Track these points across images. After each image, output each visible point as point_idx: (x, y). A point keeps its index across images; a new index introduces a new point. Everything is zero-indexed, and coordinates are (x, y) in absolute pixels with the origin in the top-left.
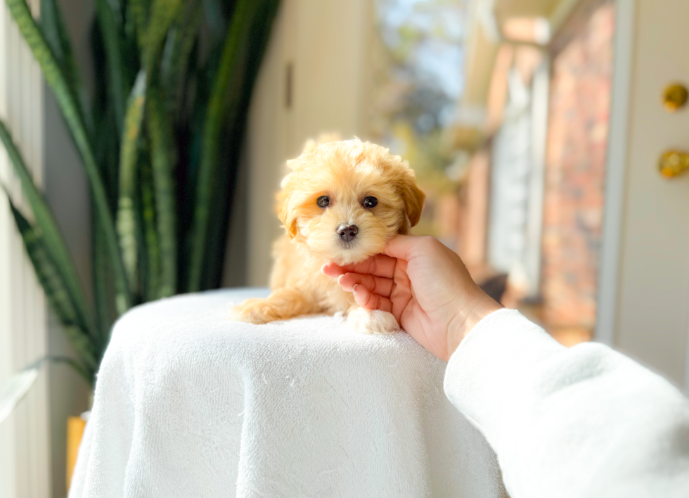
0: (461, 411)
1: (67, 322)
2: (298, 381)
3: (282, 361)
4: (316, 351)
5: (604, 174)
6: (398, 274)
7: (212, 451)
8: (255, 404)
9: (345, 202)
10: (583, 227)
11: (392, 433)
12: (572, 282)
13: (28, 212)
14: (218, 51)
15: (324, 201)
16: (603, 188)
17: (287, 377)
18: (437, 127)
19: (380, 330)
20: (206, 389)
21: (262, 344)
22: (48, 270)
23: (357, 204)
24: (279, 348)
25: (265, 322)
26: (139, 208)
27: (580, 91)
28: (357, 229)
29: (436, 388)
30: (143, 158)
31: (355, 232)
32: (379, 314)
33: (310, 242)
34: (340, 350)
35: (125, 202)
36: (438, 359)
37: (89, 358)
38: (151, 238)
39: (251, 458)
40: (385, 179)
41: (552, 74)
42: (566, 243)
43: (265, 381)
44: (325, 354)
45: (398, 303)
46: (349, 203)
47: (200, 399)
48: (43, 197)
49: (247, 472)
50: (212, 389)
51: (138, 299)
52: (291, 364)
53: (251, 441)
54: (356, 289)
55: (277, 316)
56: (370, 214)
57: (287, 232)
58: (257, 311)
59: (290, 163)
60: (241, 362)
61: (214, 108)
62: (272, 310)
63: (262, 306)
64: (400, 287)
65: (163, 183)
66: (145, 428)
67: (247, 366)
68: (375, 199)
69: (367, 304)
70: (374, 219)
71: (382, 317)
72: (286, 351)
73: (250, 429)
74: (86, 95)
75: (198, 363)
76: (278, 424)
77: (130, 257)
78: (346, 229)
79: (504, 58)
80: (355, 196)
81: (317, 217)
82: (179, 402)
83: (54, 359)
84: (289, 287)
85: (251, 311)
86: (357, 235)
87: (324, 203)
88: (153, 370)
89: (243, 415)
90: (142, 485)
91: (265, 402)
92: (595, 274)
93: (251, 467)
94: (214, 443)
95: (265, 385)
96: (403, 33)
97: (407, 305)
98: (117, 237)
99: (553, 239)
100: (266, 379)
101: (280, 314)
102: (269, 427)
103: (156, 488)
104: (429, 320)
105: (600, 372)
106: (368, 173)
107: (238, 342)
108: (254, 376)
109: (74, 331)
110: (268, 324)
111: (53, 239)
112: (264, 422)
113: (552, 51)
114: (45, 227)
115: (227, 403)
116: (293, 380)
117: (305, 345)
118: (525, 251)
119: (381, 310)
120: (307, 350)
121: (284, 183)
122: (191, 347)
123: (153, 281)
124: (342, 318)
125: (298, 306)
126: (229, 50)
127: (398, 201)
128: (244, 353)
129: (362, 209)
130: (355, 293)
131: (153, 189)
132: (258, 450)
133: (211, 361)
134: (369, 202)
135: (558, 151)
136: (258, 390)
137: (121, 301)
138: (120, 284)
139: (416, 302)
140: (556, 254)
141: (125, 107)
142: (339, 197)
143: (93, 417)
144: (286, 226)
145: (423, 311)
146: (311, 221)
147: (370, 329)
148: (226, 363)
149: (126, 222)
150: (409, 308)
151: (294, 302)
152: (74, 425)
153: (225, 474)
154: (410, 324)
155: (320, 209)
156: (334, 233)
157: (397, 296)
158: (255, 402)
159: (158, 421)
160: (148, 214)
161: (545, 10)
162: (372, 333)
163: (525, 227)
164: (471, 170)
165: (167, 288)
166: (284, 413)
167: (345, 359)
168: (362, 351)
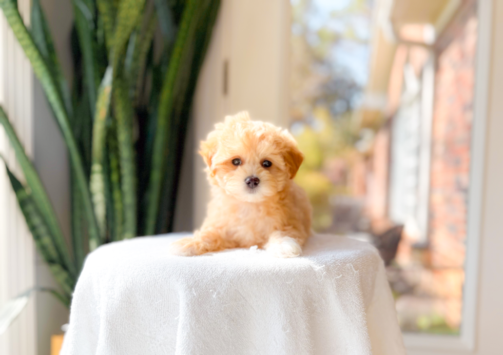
1: (51, 261)
2: (219, 293)
3: (208, 279)
4: (233, 272)
7: (157, 347)
9: (251, 163)
11: (288, 331)
13: (20, 176)
14: (169, 51)
15: (236, 162)
17: (211, 291)
18: (349, 109)
20: (152, 301)
21: (193, 267)
22: (36, 221)
23: (259, 165)
24: (205, 270)
26: (107, 172)
27: (458, 81)
28: (259, 180)
29: (323, 299)
30: (111, 134)
31: (257, 183)
34: (251, 271)
35: (97, 168)
37: (67, 288)
38: (117, 195)
39: (183, 349)
40: (278, 151)
41: (437, 68)
42: (448, 201)
43: (195, 293)
44: (239, 274)
46: (254, 164)
47: (148, 308)
48: (33, 165)
50: (156, 301)
51: (107, 240)
52: (214, 282)
53: (184, 337)
56: (267, 172)
60: (177, 280)
61: (166, 95)
65: (126, 153)
66: (107, 331)
67: (182, 283)
68: (271, 162)
70: (270, 175)
72: (211, 272)
73: (183, 328)
74: (66, 85)
75: (146, 282)
76: (204, 324)
77: (100, 210)
78: (251, 180)
79: (401, 55)
80: (258, 160)
81: (232, 172)
82: (133, 311)
83: (41, 289)
86: (258, 185)
88: (113, 288)
89: (178, 319)
91: (195, 308)
94: (158, 341)
95: (194, 296)
96: (321, 35)
98: (91, 195)
99: (438, 197)
102: (197, 327)
107: (176, 266)
108: (186, 290)
109: (56, 268)
111: (41, 196)
112: (193, 323)
113: (437, 50)
114: (34, 187)
115: (168, 311)
116: (215, 293)
117: (225, 267)
118: (416, 208)
120: (226, 271)
122: (141, 271)
123: (118, 229)
126: (177, 50)
128: (180, 274)
129: (262, 168)
131: (118, 157)
132: (189, 343)
133: (156, 280)
134: (267, 164)
135: (442, 129)
136: (190, 300)
137: (93, 243)
138: (93, 231)
141: (96, 94)
142: (247, 160)
143: (70, 329)
146: (227, 174)
148: (167, 281)
149: (98, 183)
152: (56, 340)
155: (234, 167)
156: (244, 182)
158: (187, 309)
159: (117, 325)
160: (115, 177)
161: (432, 18)
164: (376, 143)
166: (209, 317)
167: (254, 277)
168: (267, 272)
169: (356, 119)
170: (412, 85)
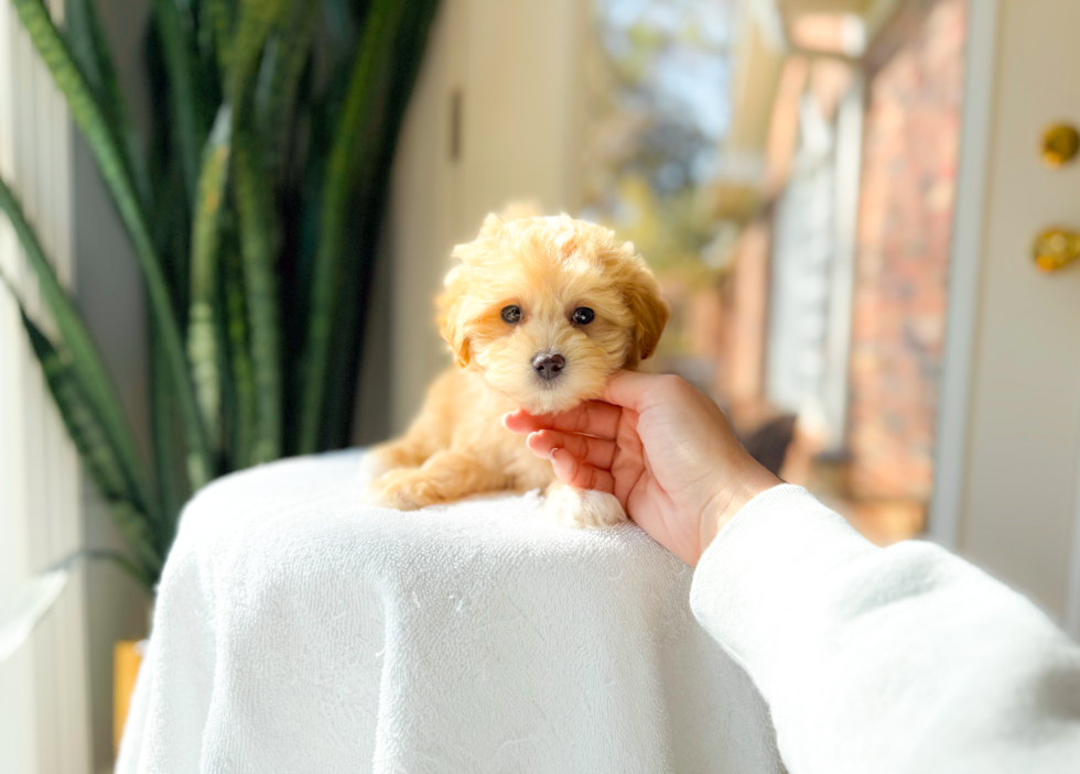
0: (716, 638)
1: (111, 496)
2: (468, 602)
3: (444, 571)
4: (496, 556)
5: (948, 262)
6: (624, 433)
7: (336, 709)
8: (402, 639)
9: (545, 317)
10: (914, 344)
11: (613, 683)
12: (896, 428)
13: (49, 326)
14: (344, 72)
15: (512, 314)
16: (946, 283)
17: (451, 597)
18: (688, 184)
19: (596, 523)
20: (326, 613)
21: (412, 544)
22: (82, 416)
23: (564, 321)
24: (438, 550)
25: (418, 507)
26: (222, 320)
27: (911, 131)
28: (564, 360)
29: (681, 611)
30: (228, 242)
31: (559, 366)
32: (595, 496)
33: (490, 376)
34: (534, 554)
35: (201, 311)
36: (684, 566)
37: (148, 552)
38: (241, 366)
39: (394, 723)
40: (608, 281)
41: (868, 104)
42: (887, 367)
43: (417, 603)
44: (510, 561)
45: (624, 478)
46: (551, 319)
47: (317, 628)
48: (74, 303)
49: (390, 743)
50: (335, 614)
51: (223, 466)
52: (457, 577)
53: (395, 696)
54: (554, 455)
55: (438, 497)
56: (584, 336)
57: (456, 358)
58: (407, 490)
59: (459, 250)
60: (380, 573)
61: (339, 163)
62: (432, 487)
63: (415, 482)
64: (626, 453)
65: (259, 281)
66: (232, 674)
67: (389, 579)
68: (592, 311)
69: (574, 479)
70: (590, 343)
71: (600, 502)
72: (450, 556)
73: (393, 677)
74: (138, 143)
75: (313, 573)
76: (437, 669)
77: (209, 396)
78: (546, 361)
79: (793, 76)
80: (560, 308)
81: (502, 339)
82: (285, 633)
83: (93, 554)
84: (457, 448)
85: (398, 490)
86: (563, 370)
87: (512, 316)
88: (243, 584)
89: (383, 655)
90: (228, 760)
91: (418, 635)
92: (931, 418)
93: (395, 735)
94: (339, 696)
95: (416, 609)
96: (634, 36)
97: (637, 481)
98: (189, 366)
99: (867, 362)
100: (419, 600)
101: (443, 493)
102: (423, 675)
103: (250, 765)
104: (672, 505)
105: (930, 587)
106: (581, 272)
107: (375, 541)
108: (399, 595)
109: (123, 510)
110: (423, 511)
111: (89, 367)
112: (416, 667)
113: (869, 67)
114: (76, 350)
115: (359, 635)
116: (461, 602)
117: (479, 546)
118: (823, 380)
119: (599, 490)
120: (482, 555)
121: (450, 278)
122: (303, 549)
123: (245, 432)
124: (537, 502)
125: (471, 479)
126: (361, 72)
127: (627, 314)
128: (385, 559)
129: (571, 329)
130: (553, 461)
131: (243, 290)
132: (406, 709)
133: (333, 570)
134: (582, 317)
135: (876, 225)
136: (407, 617)
137: (196, 466)
138: (194, 438)
139: (651, 476)
140: (871, 384)
142: (536, 309)
143: (153, 650)
144: (453, 348)
145: (662, 490)
146: (491, 346)
147: (581, 520)
148: (357, 575)
149: (203, 342)
150: (640, 486)
151: (465, 473)
152: (125, 653)
153: (356, 743)
154: (643, 512)
155: (506, 326)
156: (529, 366)
157: (622, 467)
158: (401, 636)
159: (252, 662)
160: (236, 330)
162: (583, 527)
163: (823, 341)
164: (741, 252)
165: (268, 445)
166: (447, 653)
167: (540, 568)
168: (568, 556)
169: (704, 204)
170: (816, 136)
